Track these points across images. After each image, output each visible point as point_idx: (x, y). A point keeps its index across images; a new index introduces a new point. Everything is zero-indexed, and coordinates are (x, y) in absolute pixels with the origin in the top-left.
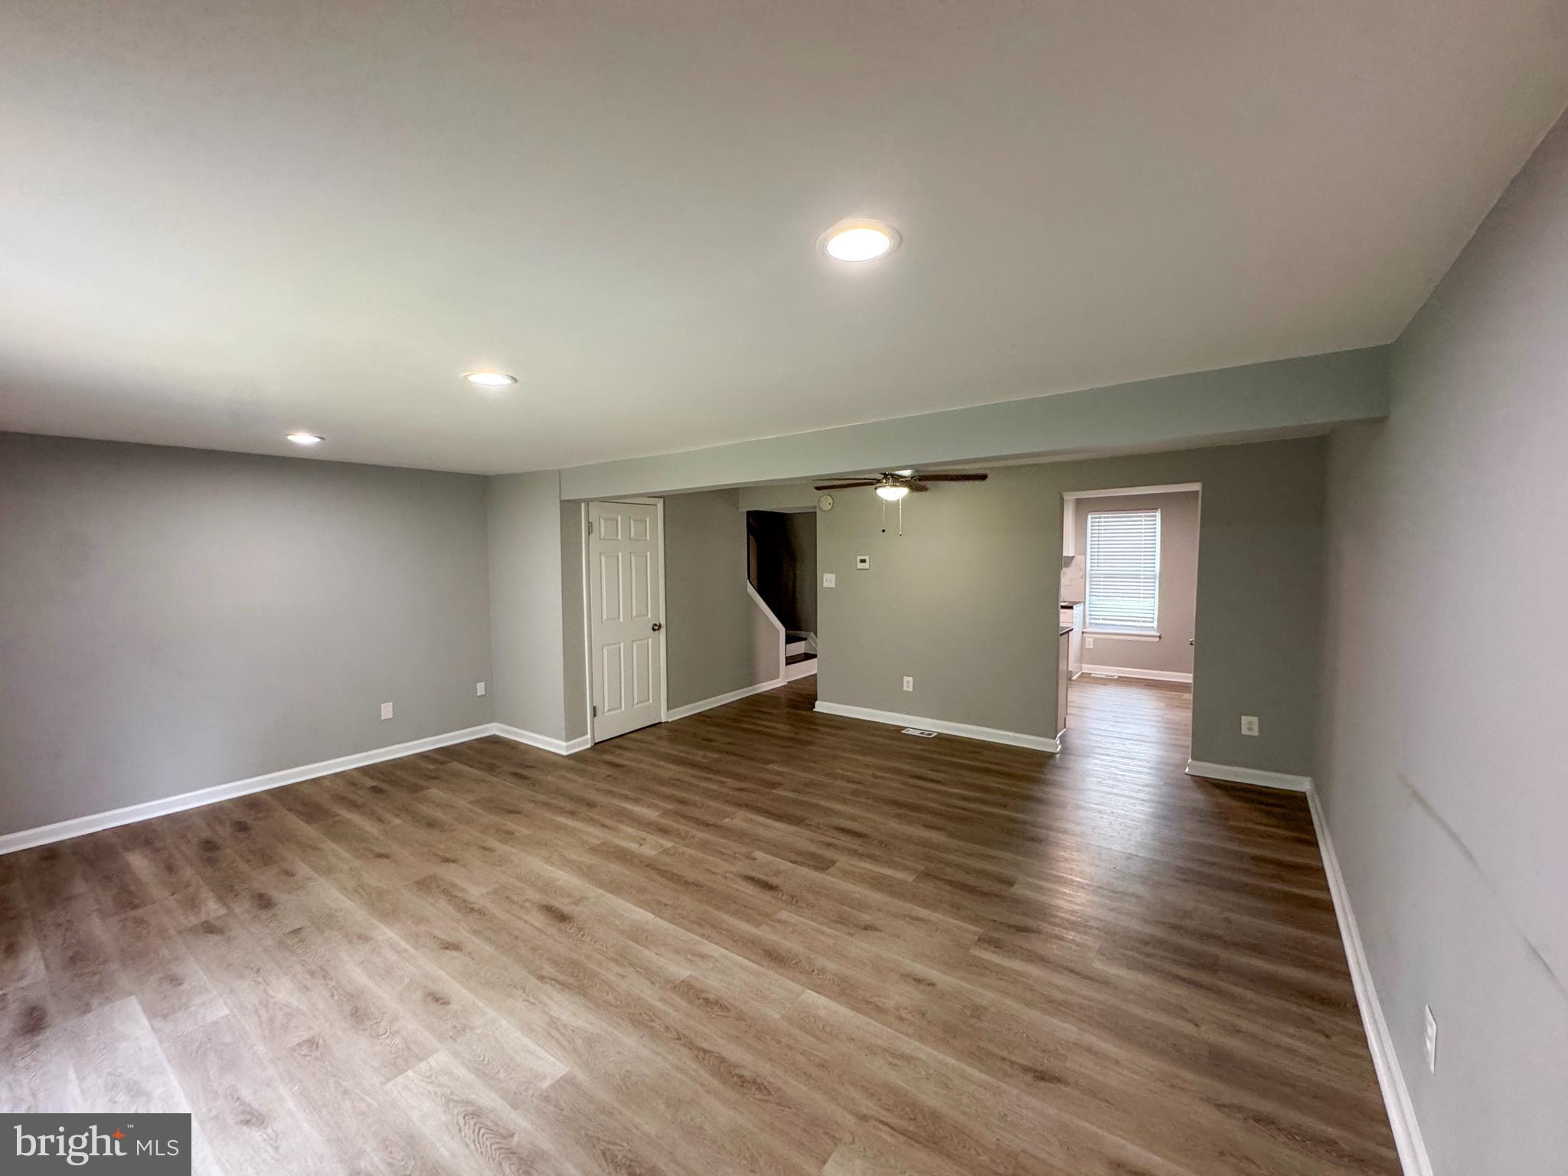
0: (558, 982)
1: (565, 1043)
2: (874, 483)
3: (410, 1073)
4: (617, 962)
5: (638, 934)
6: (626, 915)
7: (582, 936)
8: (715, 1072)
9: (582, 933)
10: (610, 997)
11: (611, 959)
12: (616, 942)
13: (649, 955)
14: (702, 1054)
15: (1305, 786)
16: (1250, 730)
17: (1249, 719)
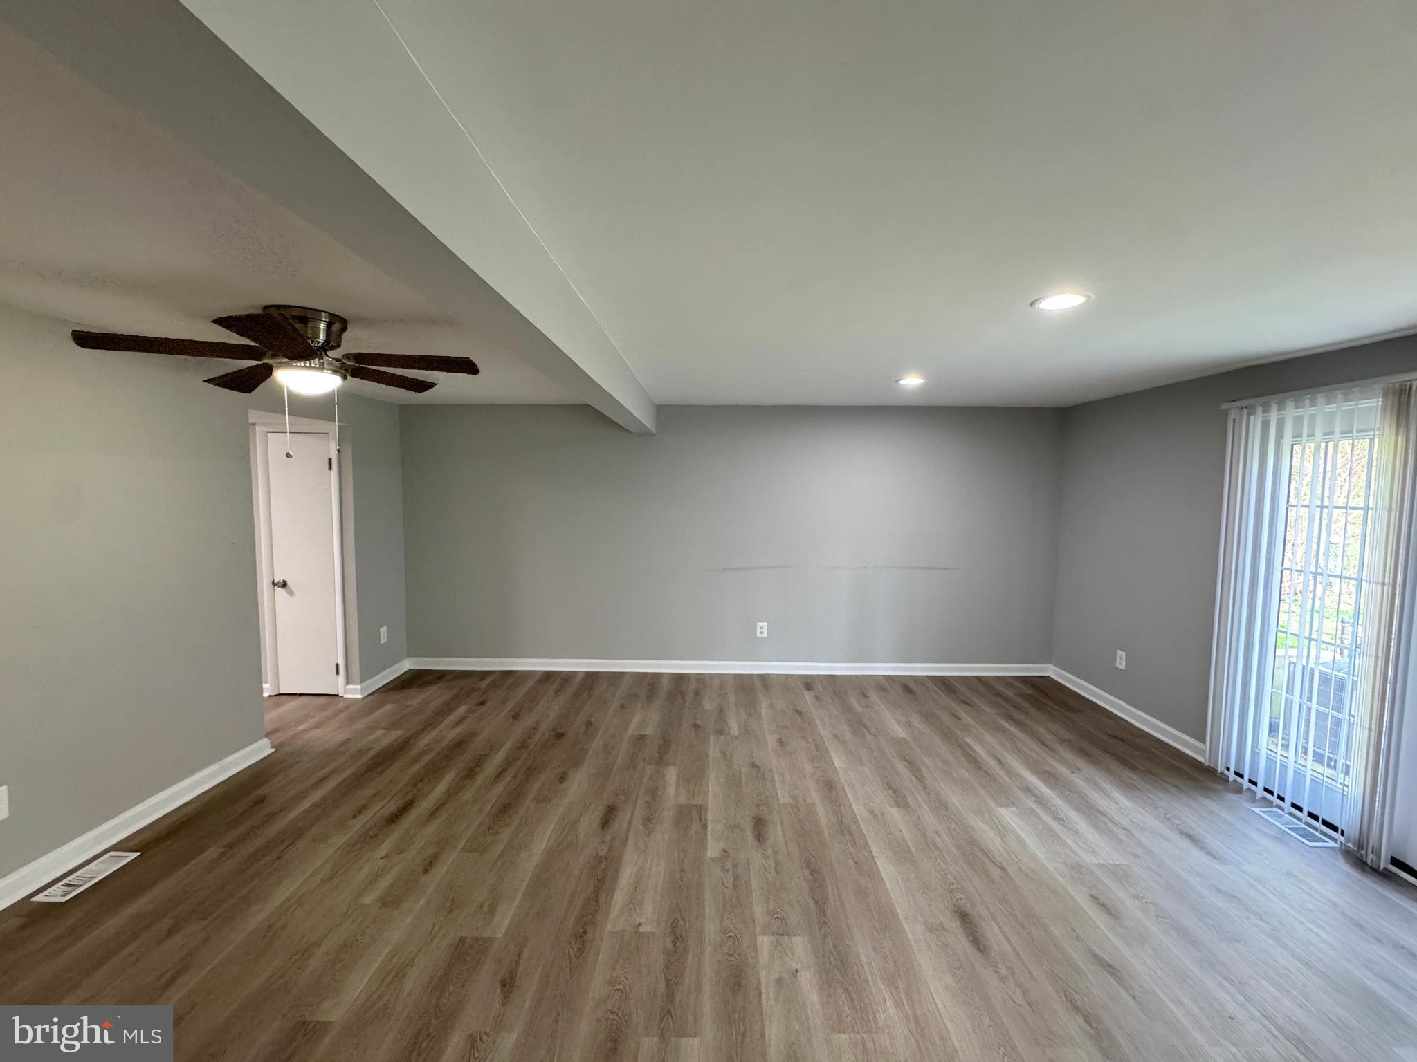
0: (989, 857)
1: (995, 819)
4: (935, 845)
5: (902, 853)
6: (899, 878)
7: (952, 884)
8: (919, 770)
9: (951, 887)
10: (953, 826)
11: (937, 848)
12: (926, 860)
13: (907, 835)
14: (921, 779)
15: (407, 665)
16: (384, 638)
17: (383, 630)
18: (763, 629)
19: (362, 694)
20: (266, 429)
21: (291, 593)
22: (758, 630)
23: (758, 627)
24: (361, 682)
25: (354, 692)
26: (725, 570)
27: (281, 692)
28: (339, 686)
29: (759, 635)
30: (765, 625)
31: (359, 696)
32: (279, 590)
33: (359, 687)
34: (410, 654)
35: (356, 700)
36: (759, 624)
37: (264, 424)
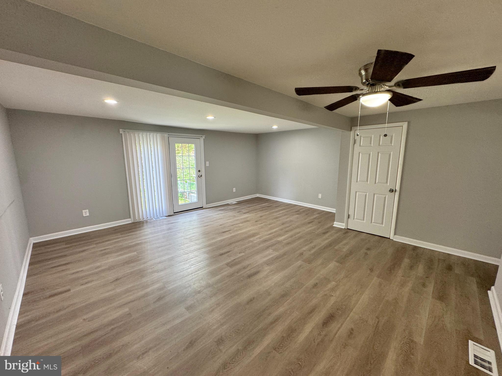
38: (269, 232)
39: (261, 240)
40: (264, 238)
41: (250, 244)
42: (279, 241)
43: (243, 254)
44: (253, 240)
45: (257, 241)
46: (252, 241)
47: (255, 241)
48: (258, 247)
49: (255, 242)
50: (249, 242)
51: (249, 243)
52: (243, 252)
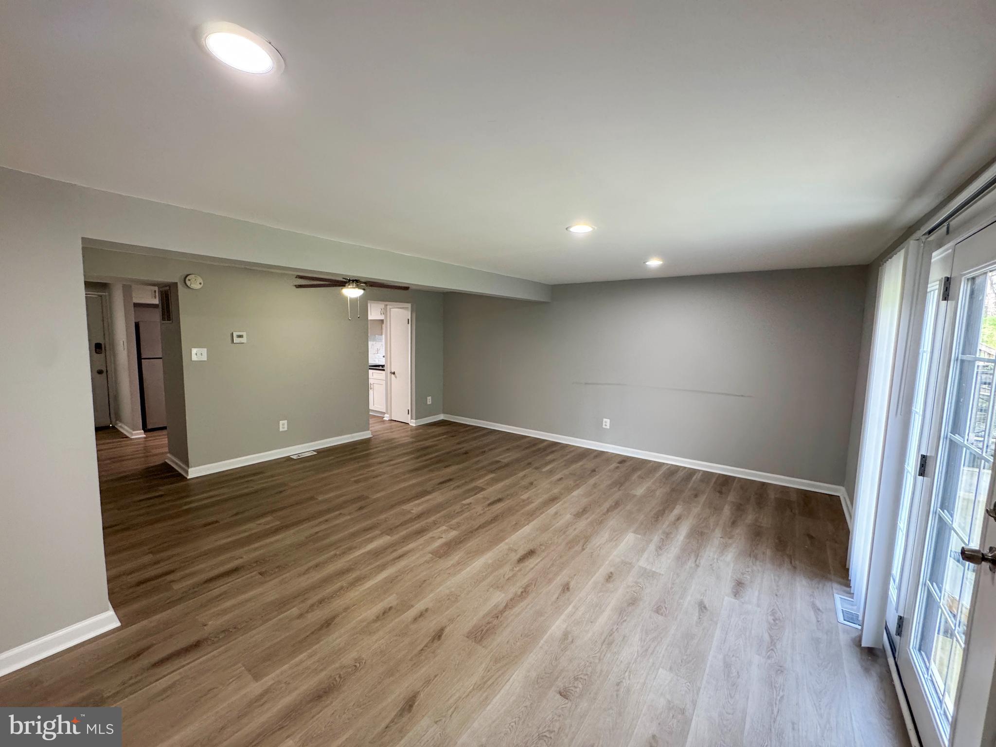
2: (343, 283)
3: (654, 570)
15: (441, 417)
16: (429, 402)
17: (429, 398)
18: (607, 423)
19: (415, 424)
20: (391, 307)
21: (396, 377)
22: (604, 424)
23: (604, 421)
24: (416, 420)
25: (413, 423)
26: (586, 384)
27: (393, 419)
28: (407, 418)
29: (604, 426)
30: (608, 421)
31: (414, 425)
32: (392, 375)
33: (414, 421)
34: (444, 413)
35: (413, 426)
36: (605, 420)
37: (390, 305)
38: (402, 563)
39: (430, 534)
40: (421, 540)
41: (454, 522)
42: (388, 535)
43: (464, 502)
44: (447, 530)
45: (439, 530)
46: (451, 528)
47: (445, 530)
48: (438, 515)
49: (444, 528)
50: (458, 525)
51: (457, 523)
52: (465, 505)
